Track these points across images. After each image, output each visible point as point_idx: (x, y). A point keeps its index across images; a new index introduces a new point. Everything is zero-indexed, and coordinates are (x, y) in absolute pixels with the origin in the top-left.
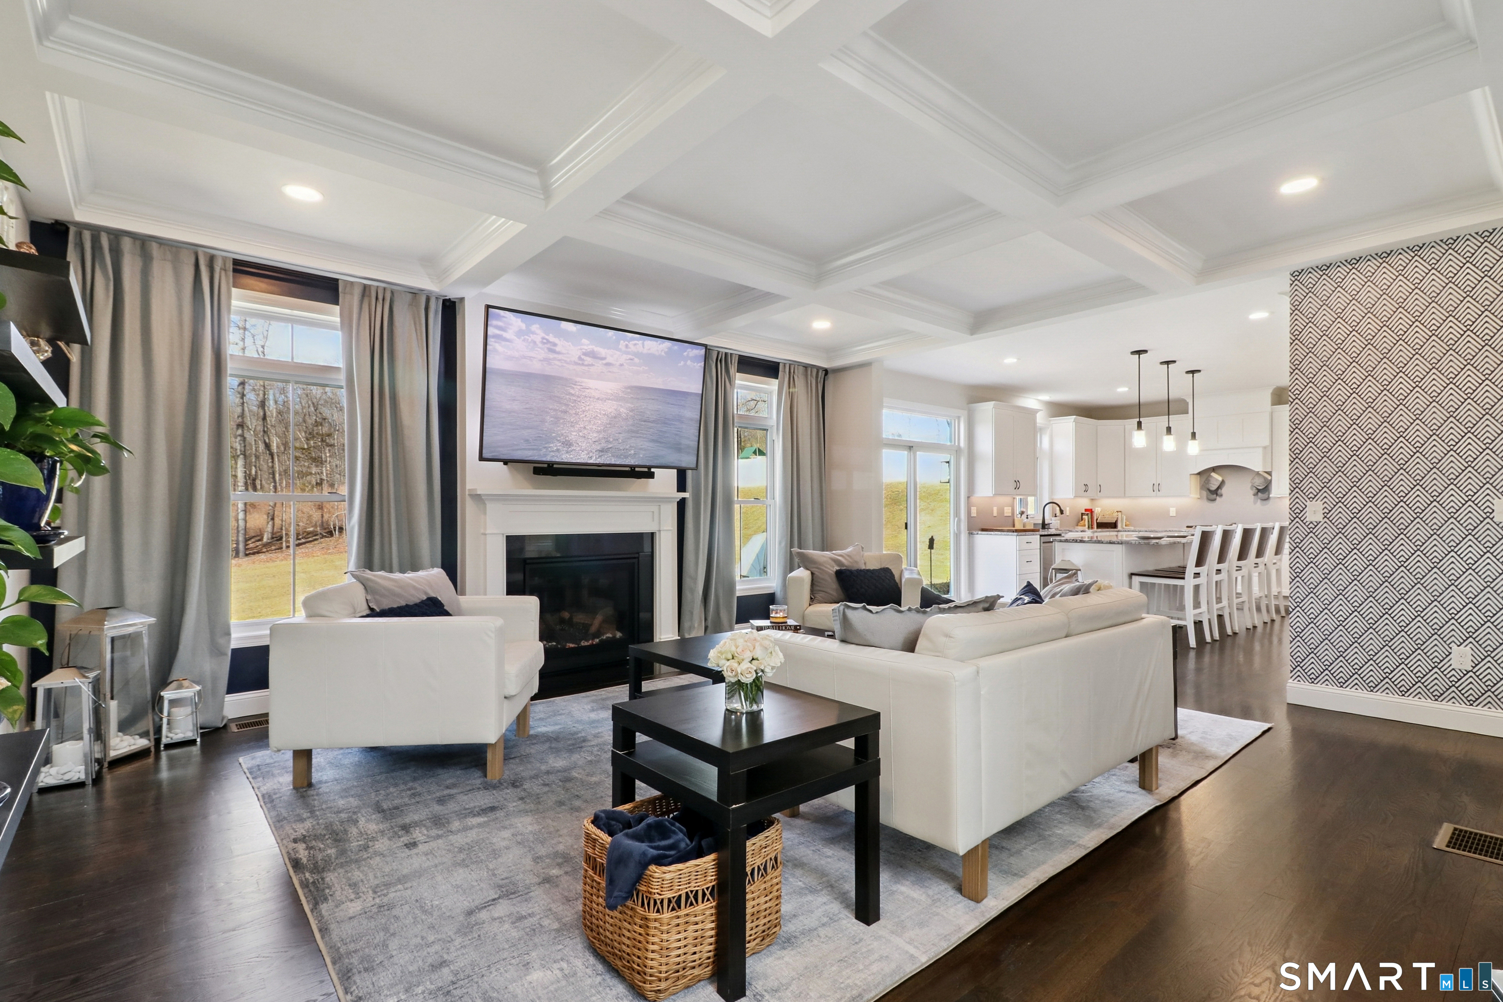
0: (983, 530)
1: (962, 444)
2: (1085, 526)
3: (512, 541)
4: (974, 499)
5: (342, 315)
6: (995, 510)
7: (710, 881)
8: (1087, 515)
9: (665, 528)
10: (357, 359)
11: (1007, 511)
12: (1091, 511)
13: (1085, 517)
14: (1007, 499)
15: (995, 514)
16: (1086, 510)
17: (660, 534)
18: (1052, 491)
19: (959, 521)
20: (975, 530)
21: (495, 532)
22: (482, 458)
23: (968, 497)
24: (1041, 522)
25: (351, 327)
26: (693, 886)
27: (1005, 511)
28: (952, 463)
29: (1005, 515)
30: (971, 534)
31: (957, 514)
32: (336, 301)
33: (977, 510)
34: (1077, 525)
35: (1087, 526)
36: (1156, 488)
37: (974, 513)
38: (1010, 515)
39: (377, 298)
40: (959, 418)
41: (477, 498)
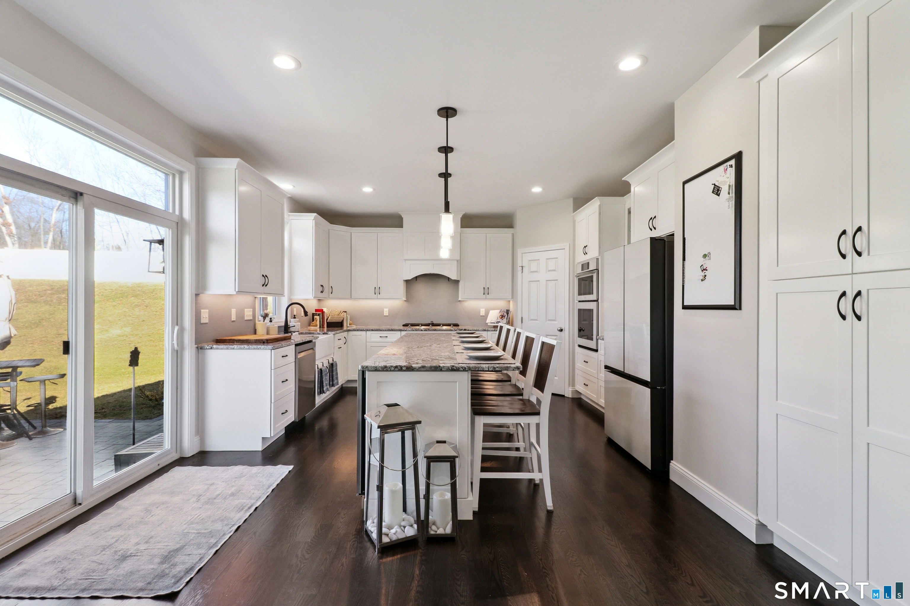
0: (219, 341)
1: (187, 215)
2: (316, 326)
4: (204, 298)
6: (234, 312)
8: (319, 315)
11: (248, 314)
12: (322, 311)
13: (317, 317)
14: (246, 299)
15: (234, 318)
16: (316, 310)
18: (291, 291)
19: (181, 331)
20: (207, 342)
23: (197, 295)
24: (283, 324)
27: (246, 314)
28: (168, 243)
29: (246, 318)
30: (200, 348)
31: (177, 319)
33: (209, 312)
34: (309, 325)
35: (318, 326)
36: (377, 291)
37: (205, 317)
38: (251, 318)
40: (181, 173)
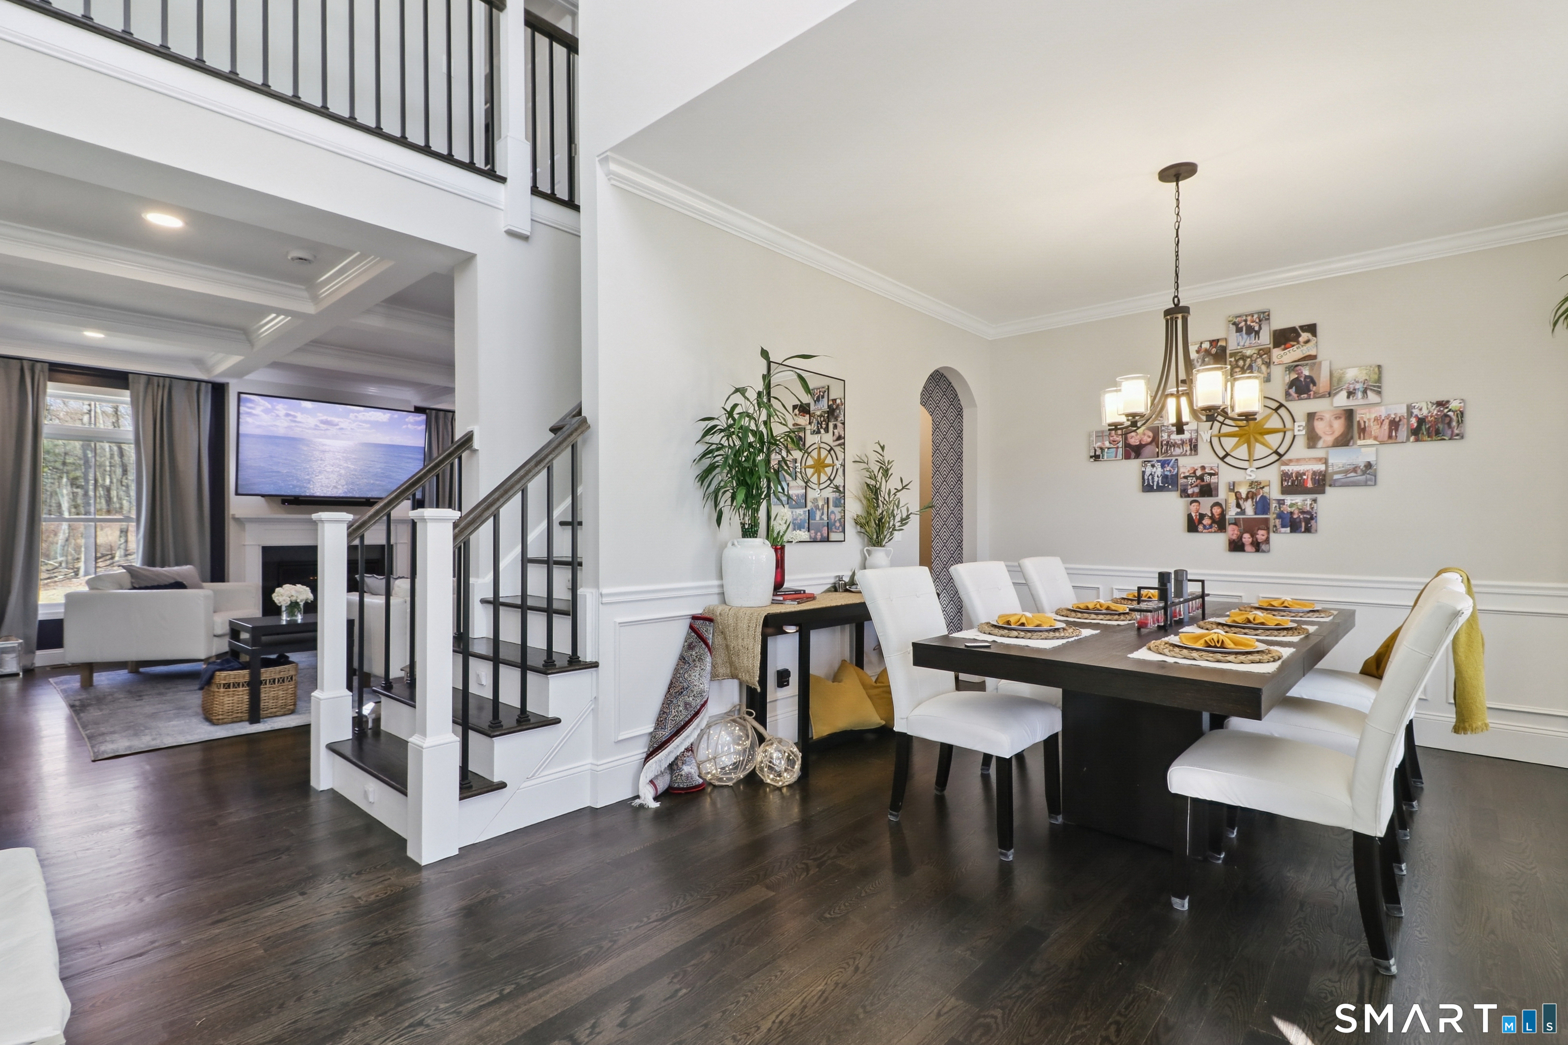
3: (266, 550)
5: (132, 396)
7: (247, 679)
9: (401, 542)
10: (143, 427)
17: (396, 546)
21: (252, 543)
22: (237, 494)
25: (138, 403)
26: (237, 680)
32: (127, 388)
39: (158, 386)
41: (238, 521)
